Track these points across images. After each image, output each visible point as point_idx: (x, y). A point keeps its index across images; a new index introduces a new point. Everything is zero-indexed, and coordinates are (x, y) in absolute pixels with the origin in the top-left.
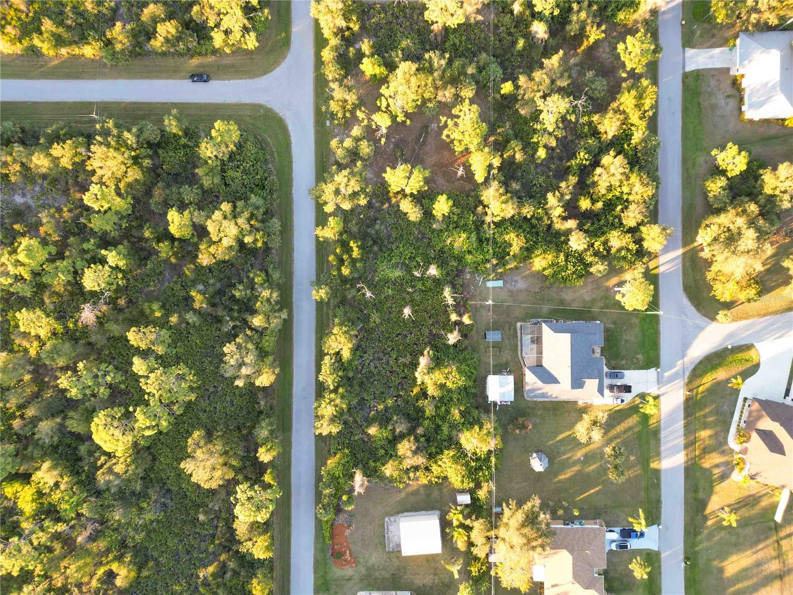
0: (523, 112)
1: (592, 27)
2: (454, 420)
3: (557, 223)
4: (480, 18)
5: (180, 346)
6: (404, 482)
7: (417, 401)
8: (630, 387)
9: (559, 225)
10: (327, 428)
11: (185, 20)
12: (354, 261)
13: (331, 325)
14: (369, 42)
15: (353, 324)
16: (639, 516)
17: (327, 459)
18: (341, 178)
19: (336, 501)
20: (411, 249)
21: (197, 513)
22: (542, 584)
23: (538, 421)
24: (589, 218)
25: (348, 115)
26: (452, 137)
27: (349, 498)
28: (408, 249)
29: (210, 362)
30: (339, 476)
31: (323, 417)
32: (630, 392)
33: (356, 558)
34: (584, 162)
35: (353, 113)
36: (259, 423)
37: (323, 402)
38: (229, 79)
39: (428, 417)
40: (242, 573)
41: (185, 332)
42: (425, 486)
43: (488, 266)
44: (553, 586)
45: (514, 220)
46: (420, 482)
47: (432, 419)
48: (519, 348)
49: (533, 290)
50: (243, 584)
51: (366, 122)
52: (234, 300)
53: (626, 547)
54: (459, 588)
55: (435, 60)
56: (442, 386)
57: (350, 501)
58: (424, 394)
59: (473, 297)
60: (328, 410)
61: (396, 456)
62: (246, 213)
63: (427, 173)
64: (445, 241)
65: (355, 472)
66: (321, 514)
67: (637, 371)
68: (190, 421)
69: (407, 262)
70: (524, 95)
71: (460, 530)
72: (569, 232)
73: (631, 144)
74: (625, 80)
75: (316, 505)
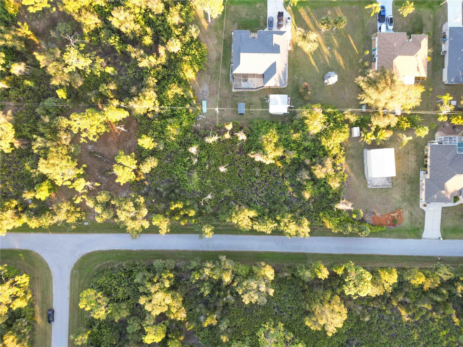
0: (80, 83)
1: (19, 32)
2: (301, 137)
3: (161, 60)
4: (9, 112)
5: (245, 333)
6: (344, 174)
7: (286, 163)
8: (279, 13)
9: (163, 59)
10: (305, 229)
11: (7, 328)
12: (185, 207)
13: (232, 224)
14: (25, 193)
15: (231, 208)
16: (370, 9)
17: (326, 228)
18: (122, 216)
19: (356, 222)
20: (178, 165)
21: (363, 322)
22: (416, 78)
23: (302, 79)
24: (158, 39)
25: (78, 209)
26: (95, 134)
27: (354, 213)
28: (178, 168)
29: (257, 311)
30: (339, 220)
31: (297, 231)
32: (282, 13)
33: (396, 209)
34: (117, 40)
35: (77, 206)
36: (300, 277)
37: (287, 231)
38: (52, 294)
39: (298, 156)
40: (407, 290)
41: (235, 329)
42: (346, 159)
43: (191, 111)
44: (418, 70)
45: (158, 91)
46: (344, 163)
47: (299, 153)
48: (250, 90)
49: (209, 80)
50: (414, 289)
51: (83, 197)
52: (212, 294)
53: (391, 19)
54: (418, 137)
55: (38, 145)
56: (276, 145)
57: (356, 212)
58: (282, 159)
59: (214, 122)
60: (292, 228)
61: (325, 179)
62: (148, 286)
63: (122, 153)
64: (173, 141)
65: (336, 209)
66: (365, 234)
67: (268, 8)
68: (298, 326)
69: (187, 169)
70: (66, 81)
71: (378, 135)
72: (167, 52)
73: (105, 7)
74: (57, 8)
75: (359, 236)
